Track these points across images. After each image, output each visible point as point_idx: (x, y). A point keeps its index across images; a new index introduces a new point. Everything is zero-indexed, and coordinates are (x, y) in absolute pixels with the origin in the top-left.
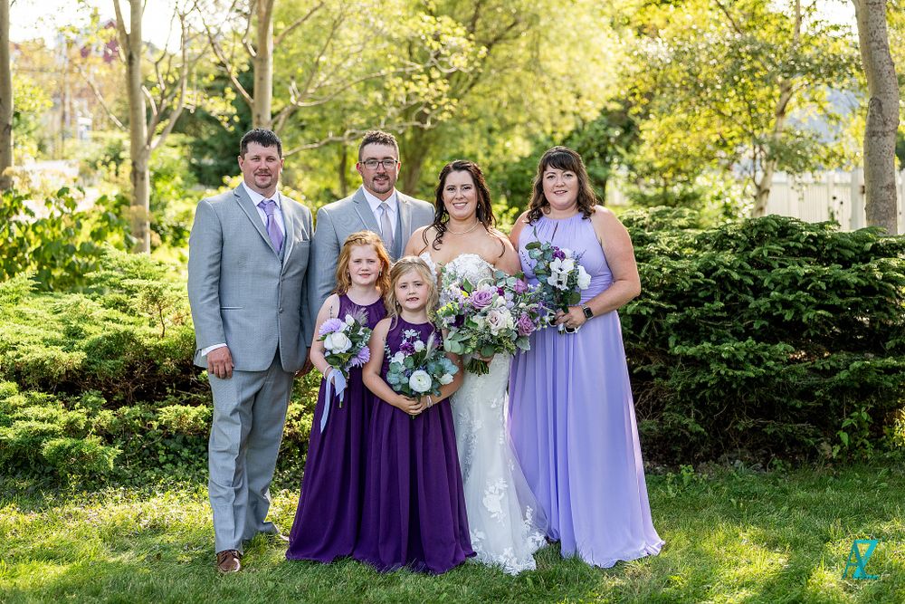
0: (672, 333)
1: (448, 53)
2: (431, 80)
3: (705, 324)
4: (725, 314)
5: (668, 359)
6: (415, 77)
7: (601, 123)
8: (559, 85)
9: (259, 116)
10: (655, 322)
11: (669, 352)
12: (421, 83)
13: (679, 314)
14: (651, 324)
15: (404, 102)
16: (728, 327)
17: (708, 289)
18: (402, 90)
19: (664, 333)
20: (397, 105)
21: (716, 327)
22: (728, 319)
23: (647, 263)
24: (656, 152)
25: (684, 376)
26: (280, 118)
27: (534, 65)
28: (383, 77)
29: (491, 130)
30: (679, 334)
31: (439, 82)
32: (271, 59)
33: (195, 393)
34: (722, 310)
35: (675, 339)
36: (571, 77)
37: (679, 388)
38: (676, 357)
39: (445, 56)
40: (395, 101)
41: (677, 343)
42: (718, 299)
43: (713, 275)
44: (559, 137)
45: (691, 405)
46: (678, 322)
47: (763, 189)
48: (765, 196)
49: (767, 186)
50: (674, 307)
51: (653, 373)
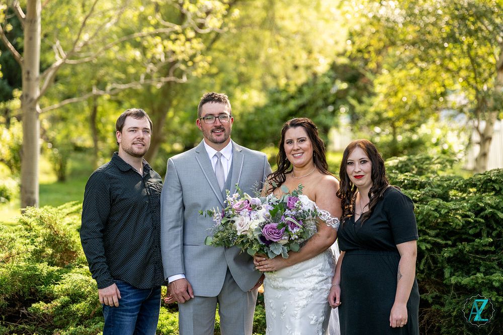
0: (446, 265)
1: (204, 15)
2: (188, 40)
3: (474, 257)
4: (493, 249)
5: (441, 288)
6: (173, 36)
7: (330, 77)
8: (291, 42)
9: (28, 73)
10: (431, 256)
11: (444, 282)
12: (178, 42)
13: (454, 249)
14: (427, 259)
15: (163, 59)
16: (494, 260)
17: (476, 227)
18: (160, 49)
19: (439, 265)
20: (154, 61)
21: (483, 260)
22: (494, 253)
23: (426, 204)
24: (389, 104)
25: (458, 303)
26: (47, 74)
27: (269, 23)
28: (143, 37)
29: (229, 83)
30: (452, 267)
31: (195, 41)
32: (39, 20)
33: (21, 324)
34: (491, 244)
35: (449, 271)
36: (304, 34)
37: (454, 313)
38: (448, 286)
39: (202, 18)
40: (153, 57)
41: (452, 274)
42: (485, 235)
43: (482, 214)
44: (293, 89)
45: (464, 328)
46: (452, 255)
47: (486, 136)
48: (487, 143)
49: (489, 134)
50: (450, 242)
51: (430, 301)
